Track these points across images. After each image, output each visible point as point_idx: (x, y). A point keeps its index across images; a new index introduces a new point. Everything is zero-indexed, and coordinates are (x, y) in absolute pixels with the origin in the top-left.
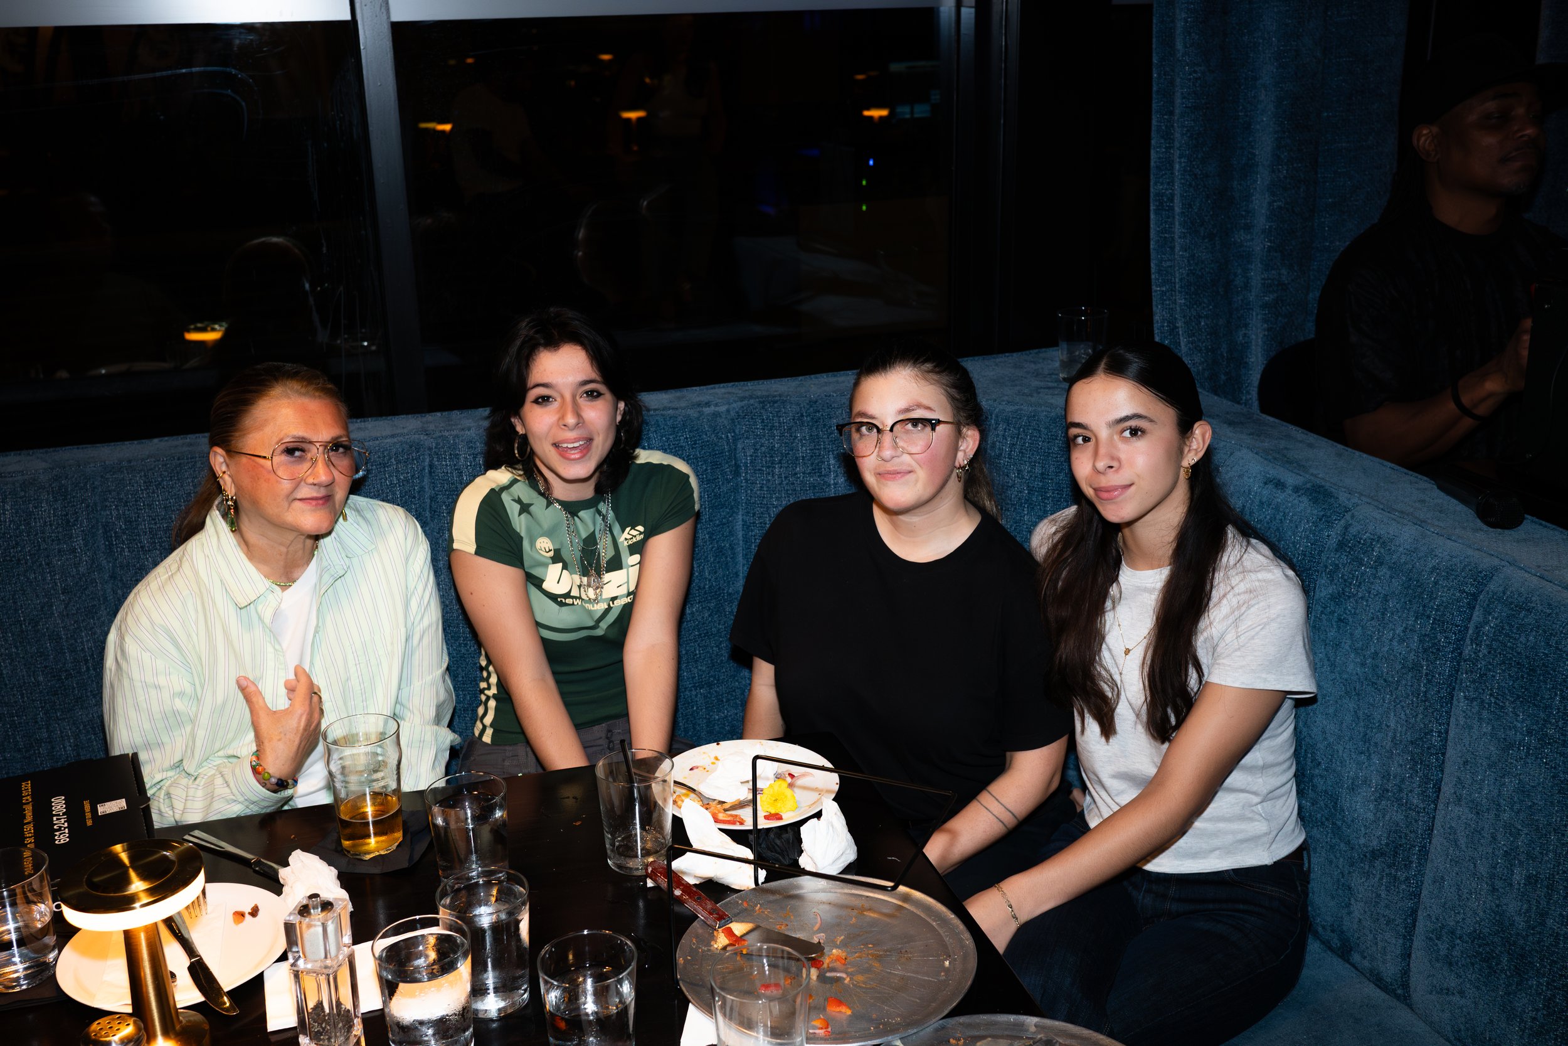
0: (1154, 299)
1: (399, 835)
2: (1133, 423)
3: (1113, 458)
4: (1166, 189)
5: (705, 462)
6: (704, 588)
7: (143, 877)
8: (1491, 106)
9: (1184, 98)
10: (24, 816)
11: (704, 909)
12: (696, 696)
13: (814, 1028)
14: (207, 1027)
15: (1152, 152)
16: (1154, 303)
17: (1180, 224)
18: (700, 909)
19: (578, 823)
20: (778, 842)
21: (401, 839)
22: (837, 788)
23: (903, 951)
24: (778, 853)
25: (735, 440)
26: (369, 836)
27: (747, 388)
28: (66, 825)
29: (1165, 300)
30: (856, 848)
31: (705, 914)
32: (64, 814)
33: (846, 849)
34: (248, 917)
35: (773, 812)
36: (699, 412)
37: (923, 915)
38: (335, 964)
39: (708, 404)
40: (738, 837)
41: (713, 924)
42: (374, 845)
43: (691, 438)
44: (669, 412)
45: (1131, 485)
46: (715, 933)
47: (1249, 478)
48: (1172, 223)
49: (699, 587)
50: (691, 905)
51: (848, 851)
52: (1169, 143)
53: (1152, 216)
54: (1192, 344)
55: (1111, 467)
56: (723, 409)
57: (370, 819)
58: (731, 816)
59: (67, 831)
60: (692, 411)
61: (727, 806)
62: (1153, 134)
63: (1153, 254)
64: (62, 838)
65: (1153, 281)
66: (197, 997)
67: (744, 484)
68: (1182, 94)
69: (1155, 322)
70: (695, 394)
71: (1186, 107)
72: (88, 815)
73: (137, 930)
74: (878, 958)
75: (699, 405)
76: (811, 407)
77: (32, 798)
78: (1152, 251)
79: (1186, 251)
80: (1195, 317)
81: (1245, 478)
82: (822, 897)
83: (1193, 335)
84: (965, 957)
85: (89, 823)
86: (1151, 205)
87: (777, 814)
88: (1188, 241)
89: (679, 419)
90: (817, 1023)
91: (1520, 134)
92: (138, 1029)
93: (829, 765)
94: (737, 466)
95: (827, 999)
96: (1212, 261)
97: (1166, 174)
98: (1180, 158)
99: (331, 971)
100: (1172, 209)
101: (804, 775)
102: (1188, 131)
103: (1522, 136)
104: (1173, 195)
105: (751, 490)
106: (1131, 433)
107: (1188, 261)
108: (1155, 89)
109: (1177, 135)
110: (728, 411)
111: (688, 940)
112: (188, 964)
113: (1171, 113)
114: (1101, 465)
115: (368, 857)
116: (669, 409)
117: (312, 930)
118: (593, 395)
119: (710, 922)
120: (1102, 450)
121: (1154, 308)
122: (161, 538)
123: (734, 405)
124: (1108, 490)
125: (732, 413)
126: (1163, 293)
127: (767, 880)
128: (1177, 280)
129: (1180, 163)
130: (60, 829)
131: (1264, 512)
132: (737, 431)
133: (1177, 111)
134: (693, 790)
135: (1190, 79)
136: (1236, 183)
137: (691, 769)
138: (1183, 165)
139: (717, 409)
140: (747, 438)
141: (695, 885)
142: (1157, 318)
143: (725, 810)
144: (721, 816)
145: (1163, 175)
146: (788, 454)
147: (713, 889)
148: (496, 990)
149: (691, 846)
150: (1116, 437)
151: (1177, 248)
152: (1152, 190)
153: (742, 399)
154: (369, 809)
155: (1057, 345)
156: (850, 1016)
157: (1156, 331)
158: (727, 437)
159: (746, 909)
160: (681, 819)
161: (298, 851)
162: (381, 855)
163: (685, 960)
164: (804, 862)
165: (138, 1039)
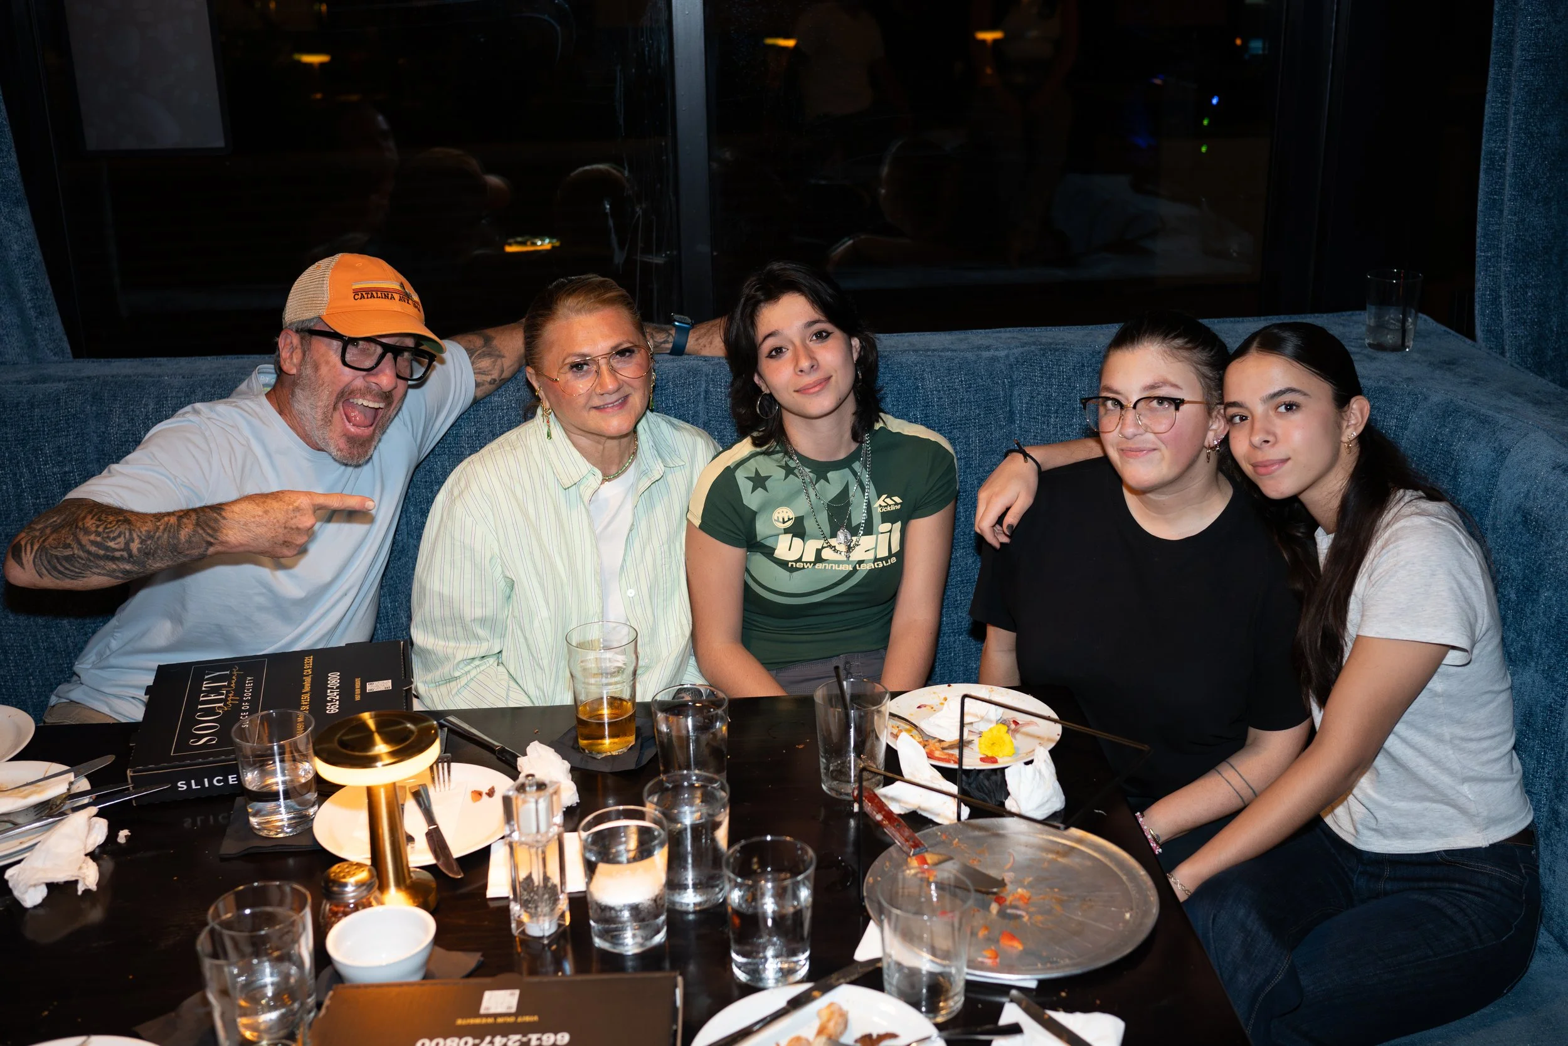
0: (1477, 265)
1: (631, 740)
2: (1288, 398)
3: (1268, 433)
4: (1499, 147)
5: (979, 406)
6: (969, 534)
7: (387, 740)
9: (1524, 50)
10: (303, 686)
11: (902, 835)
12: (954, 642)
13: (985, 957)
14: (434, 885)
15: (1487, 106)
16: (1477, 269)
17: (1511, 186)
18: (897, 835)
19: (801, 747)
20: (987, 783)
21: (633, 743)
22: (1058, 738)
23: (1087, 899)
24: (986, 794)
25: (1012, 385)
26: (603, 737)
27: (1033, 334)
28: (338, 697)
29: (1490, 267)
30: (1063, 797)
31: (902, 840)
32: (337, 688)
33: (1051, 797)
34: (485, 797)
35: (990, 755)
36: (977, 355)
37: (1115, 869)
38: (544, 839)
39: (988, 348)
40: (947, 774)
41: (908, 850)
42: (609, 745)
43: (966, 381)
44: (947, 354)
45: (1288, 459)
46: (909, 859)
48: (1503, 184)
49: (964, 532)
50: (890, 830)
51: (1054, 799)
52: (1506, 98)
53: (1482, 175)
54: (1515, 315)
55: (1267, 442)
56: (1003, 353)
57: (606, 720)
58: (949, 754)
59: (337, 703)
60: (971, 354)
61: (945, 745)
62: (1489, 88)
63: (1480, 217)
64: (333, 709)
65: (1478, 245)
66: (430, 859)
67: (1017, 432)
68: (1522, 45)
69: (1476, 289)
70: (978, 337)
71: (1525, 60)
72: (358, 691)
73: (378, 787)
74: (1061, 902)
75: (979, 348)
76: (1093, 357)
77: (312, 671)
78: (1478, 213)
79: (1515, 215)
80: (1521, 287)
82: (1023, 839)
83: (1518, 306)
84: (1146, 913)
85: (358, 698)
86: (1482, 163)
87: (993, 757)
88: (1518, 204)
89: (956, 361)
90: (987, 953)
92: (372, 876)
93: (1055, 716)
94: (1012, 413)
95: (1003, 933)
96: (1546, 227)
97: (1500, 131)
98: (1515, 114)
99: (540, 845)
100: (1503, 169)
101: (1028, 724)
102: (1526, 85)
104: (1505, 153)
105: (1025, 439)
106: (1286, 408)
107: (1517, 225)
108: (1494, 39)
109: (1514, 90)
110: (1007, 356)
111: (882, 863)
112: (426, 830)
113: (1510, 65)
114: (1257, 439)
115: (599, 757)
116: (949, 350)
117: (527, 806)
118: (821, 336)
119: (905, 849)
120: (1258, 425)
121: (1477, 275)
122: (450, 444)
123: (1015, 351)
124: (1265, 465)
125: (1012, 359)
126: (1488, 259)
127: (971, 816)
128: (1503, 246)
129: (1515, 120)
130: (331, 701)
132: (1014, 378)
133: (1516, 64)
134: (916, 727)
135: (1532, 30)
137: (919, 707)
138: (1518, 122)
139: (997, 353)
140: (1024, 385)
141: (900, 815)
142: (1478, 285)
143: (943, 749)
144: (937, 754)
145: (1496, 132)
146: (1066, 404)
147: (916, 820)
148: (695, 886)
149: (902, 776)
150: (1272, 413)
151: (1506, 212)
152: (1483, 147)
153: (1024, 345)
154: (606, 712)
155: (1364, 308)
156: (1021, 951)
157: (1477, 300)
158: (1004, 382)
159: (944, 842)
160: (896, 752)
161: (536, 742)
162: (612, 756)
163: (875, 881)
164: (1009, 804)
165: (371, 884)
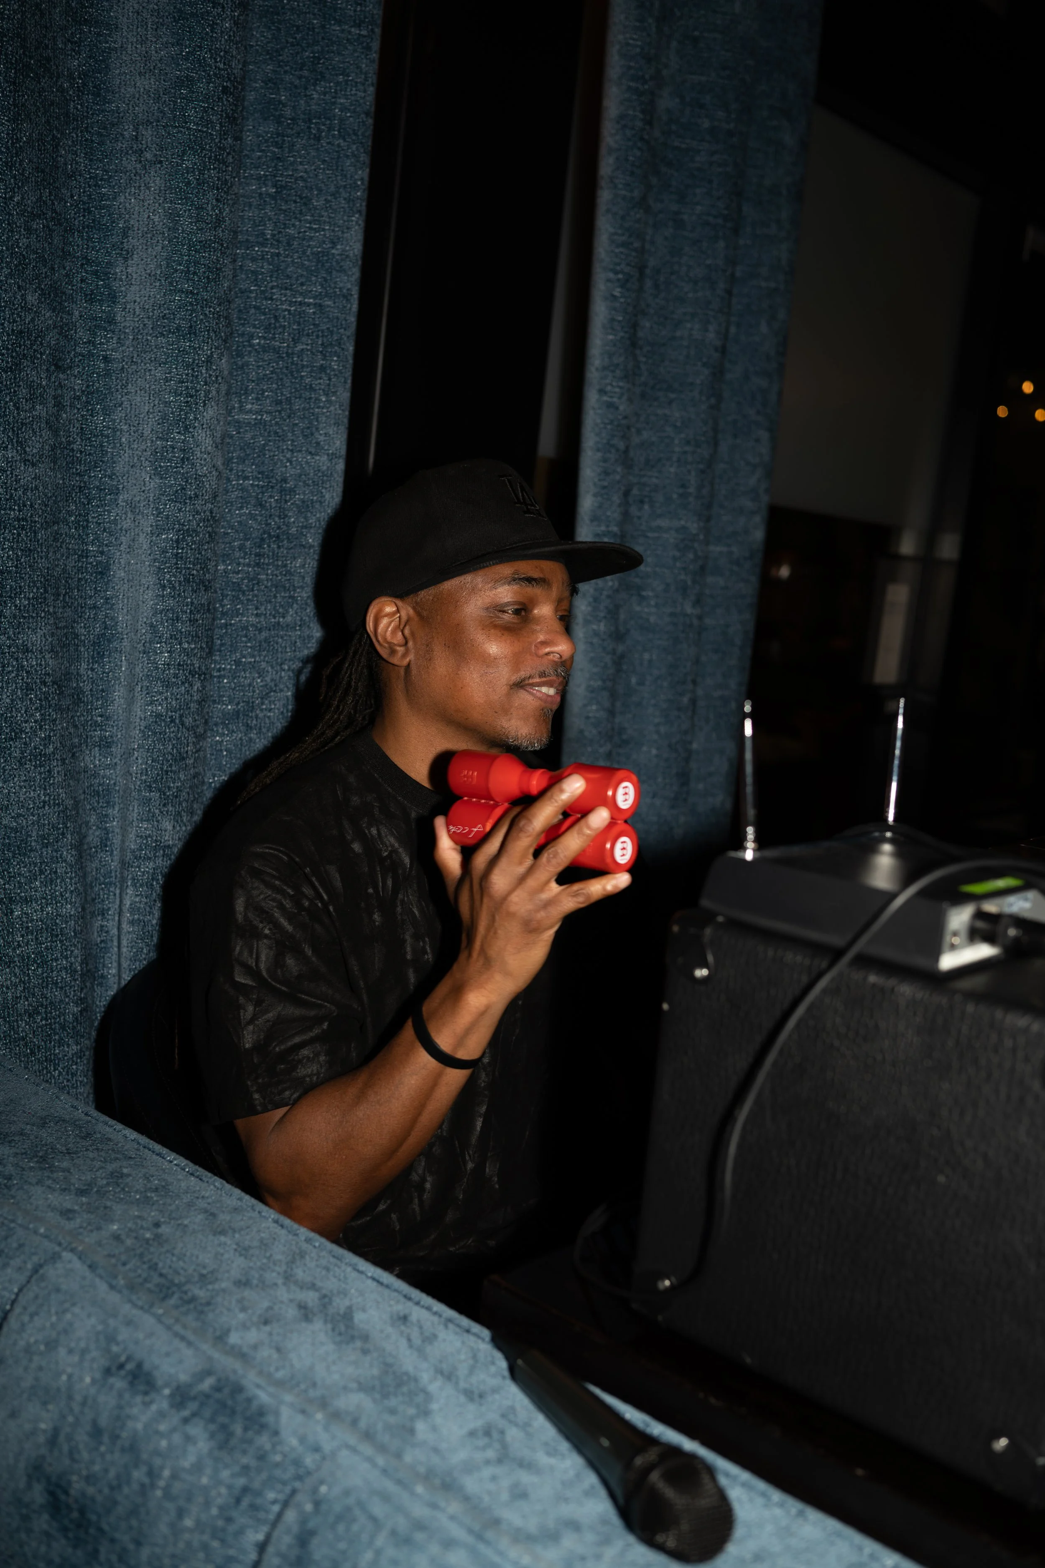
8: (506, 594)
47: (70, 1351)
81: (62, 1351)
91: (547, 650)
103: (548, 654)
131: (102, 1455)
136: (84, 666)
